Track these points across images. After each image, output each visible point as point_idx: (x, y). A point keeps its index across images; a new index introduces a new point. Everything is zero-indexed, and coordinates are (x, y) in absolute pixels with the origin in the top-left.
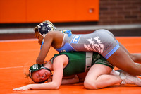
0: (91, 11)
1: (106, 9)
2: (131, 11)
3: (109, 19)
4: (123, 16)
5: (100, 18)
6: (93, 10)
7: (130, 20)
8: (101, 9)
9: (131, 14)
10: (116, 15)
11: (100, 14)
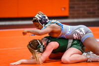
0: (63, 9)
1: (74, 8)
2: (91, 9)
3: (76, 15)
4: (86, 12)
5: (70, 14)
6: (65, 8)
7: (91, 15)
8: (70, 7)
9: (91, 11)
10: (81, 12)
11: (69, 11)
